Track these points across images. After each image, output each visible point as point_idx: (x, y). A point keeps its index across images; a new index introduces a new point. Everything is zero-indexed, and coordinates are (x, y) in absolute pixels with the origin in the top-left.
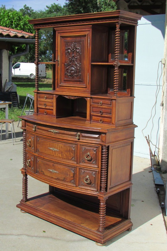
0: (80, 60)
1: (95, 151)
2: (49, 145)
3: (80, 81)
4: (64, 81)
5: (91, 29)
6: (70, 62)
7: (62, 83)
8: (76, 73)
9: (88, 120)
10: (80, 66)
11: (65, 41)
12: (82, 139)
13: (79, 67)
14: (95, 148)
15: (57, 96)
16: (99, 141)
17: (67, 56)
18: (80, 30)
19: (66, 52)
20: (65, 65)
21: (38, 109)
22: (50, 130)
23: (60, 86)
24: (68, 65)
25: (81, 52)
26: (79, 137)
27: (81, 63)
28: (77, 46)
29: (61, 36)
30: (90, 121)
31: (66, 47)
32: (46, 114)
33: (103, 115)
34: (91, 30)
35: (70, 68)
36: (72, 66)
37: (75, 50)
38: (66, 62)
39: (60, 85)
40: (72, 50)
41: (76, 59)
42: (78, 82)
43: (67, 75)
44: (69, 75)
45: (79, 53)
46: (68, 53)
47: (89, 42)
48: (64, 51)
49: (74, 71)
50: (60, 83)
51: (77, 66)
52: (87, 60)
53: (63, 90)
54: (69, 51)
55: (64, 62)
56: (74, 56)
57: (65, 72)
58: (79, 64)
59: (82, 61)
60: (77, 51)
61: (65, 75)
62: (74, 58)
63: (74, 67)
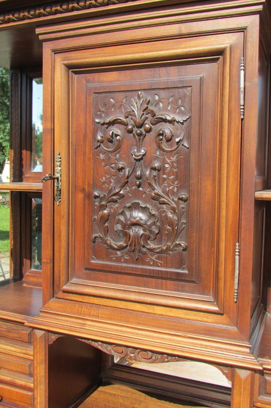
0: (184, 178)
3: (178, 277)
4: (86, 269)
5: (256, 18)
6: (122, 187)
7: (74, 280)
8: (158, 237)
10: (182, 205)
11: (90, 85)
13: (173, 209)
15: (54, 337)
17: (102, 156)
19: (99, 138)
20: (89, 196)
23: (64, 292)
24: (113, 198)
25: (189, 137)
27: (189, 192)
28: (165, 109)
29: (69, 67)
31: (100, 117)
34: (254, 23)
35: (122, 213)
36: (135, 206)
37: (149, 131)
38: (95, 185)
39: (65, 287)
40: (130, 127)
41: (159, 171)
42: (169, 282)
43: (106, 243)
44: (115, 244)
45: (177, 140)
46: (111, 142)
47: (242, 86)
48: (88, 132)
49: (144, 230)
50: (68, 280)
51: (164, 206)
52: (228, 177)
53: (84, 314)
54: (117, 135)
55: (89, 184)
56: (147, 155)
57: (92, 230)
58: (173, 193)
59: (194, 181)
60: (162, 135)
61: (94, 242)
62: (146, 168)
63: (144, 210)
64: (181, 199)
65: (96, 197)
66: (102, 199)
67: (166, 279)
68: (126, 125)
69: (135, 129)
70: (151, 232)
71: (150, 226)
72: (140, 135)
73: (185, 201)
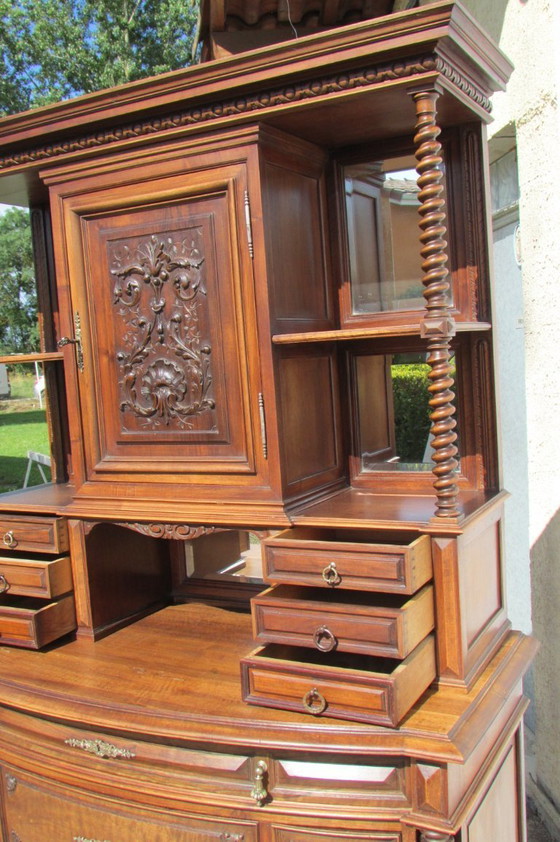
0: (204, 328)
2: (80, 822)
3: (210, 441)
4: (118, 443)
5: (255, 147)
7: (107, 458)
8: (186, 396)
10: (206, 358)
11: (103, 232)
13: (197, 363)
15: (90, 526)
17: (122, 312)
18: (188, 163)
19: (117, 291)
20: (113, 359)
22: (74, 742)
23: (99, 472)
24: (137, 358)
25: (204, 281)
26: (265, 783)
27: (211, 342)
28: (179, 253)
29: (79, 213)
31: (116, 267)
34: (253, 153)
35: (148, 374)
36: (160, 365)
37: (166, 278)
38: (118, 346)
39: (98, 467)
40: (147, 276)
41: (180, 322)
42: (202, 446)
43: (134, 410)
44: (143, 410)
45: (193, 286)
46: (130, 294)
47: (248, 222)
48: (106, 285)
49: (171, 390)
50: (99, 459)
51: (189, 361)
52: (244, 323)
53: (120, 495)
54: (135, 287)
55: (112, 345)
56: (167, 306)
57: (119, 397)
58: (197, 346)
59: (214, 330)
60: (179, 281)
61: (123, 410)
62: (167, 320)
63: (170, 367)
64: (203, 351)
65: (120, 359)
66: (126, 361)
67: (199, 443)
68: (143, 274)
69: (152, 278)
70: (178, 391)
71: (177, 386)
72: (157, 284)
73: (208, 352)
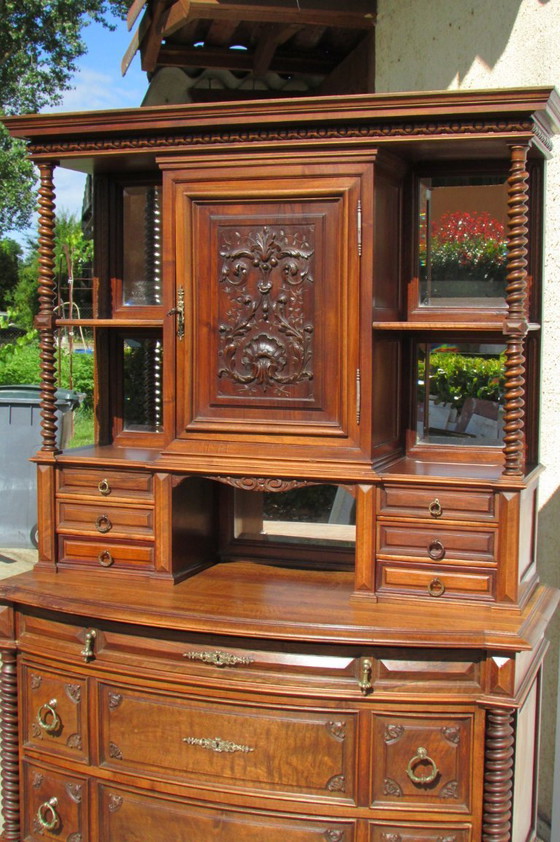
0: (309, 311)
1: (451, 738)
2: (191, 725)
4: (212, 406)
5: (371, 166)
6: (249, 320)
7: (199, 418)
8: (285, 368)
9: (363, 588)
10: (308, 336)
12: (385, 688)
13: (299, 340)
14: (453, 722)
15: (178, 479)
16: (475, 690)
17: (228, 290)
18: (307, 170)
19: (225, 271)
20: (214, 330)
21: (60, 540)
22: (194, 655)
23: (188, 431)
24: (240, 332)
25: (313, 271)
26: (370, 678)
27: (314, 323)
28: (290, 244)
29: (192, 198)
30: (375, 591)
31: (225, 250)
32: (109, 566)
33: (444, 560)
34: (368, 170)
35: (250, 346)
36: (263, 339)
37: (275, 265)
38: (221, 319)
39: (189, 426)
40: (256, 261)
41: (285, 303)
42: (296, 412)
43: (234, 378)
44: (242, 378)
45: (302, 274)
46: (237, 275)
47: (359, 226)
48: (213, 264)
49: (272, 362)
50: (192, 419)
51: (291, 338)
52: (348, 309)
53: (211, 452)
54: (243, 269)
55: (214, 318)
56: (274, 289)
57: (218, 365)
58: (299, 325)
59: (318, 313)
60: (288, 269)
61: (220, 377)
62: (273, 300)
63: (271, 342)
64: (307, 330)
65: (222, 331)
66: (228, 333)
67: (295, 408)
68: (252, 258)
69: (261, 263)
70: (278, 363)
71: (278, 358)
72: (266, 269)
73: (310, 332)
